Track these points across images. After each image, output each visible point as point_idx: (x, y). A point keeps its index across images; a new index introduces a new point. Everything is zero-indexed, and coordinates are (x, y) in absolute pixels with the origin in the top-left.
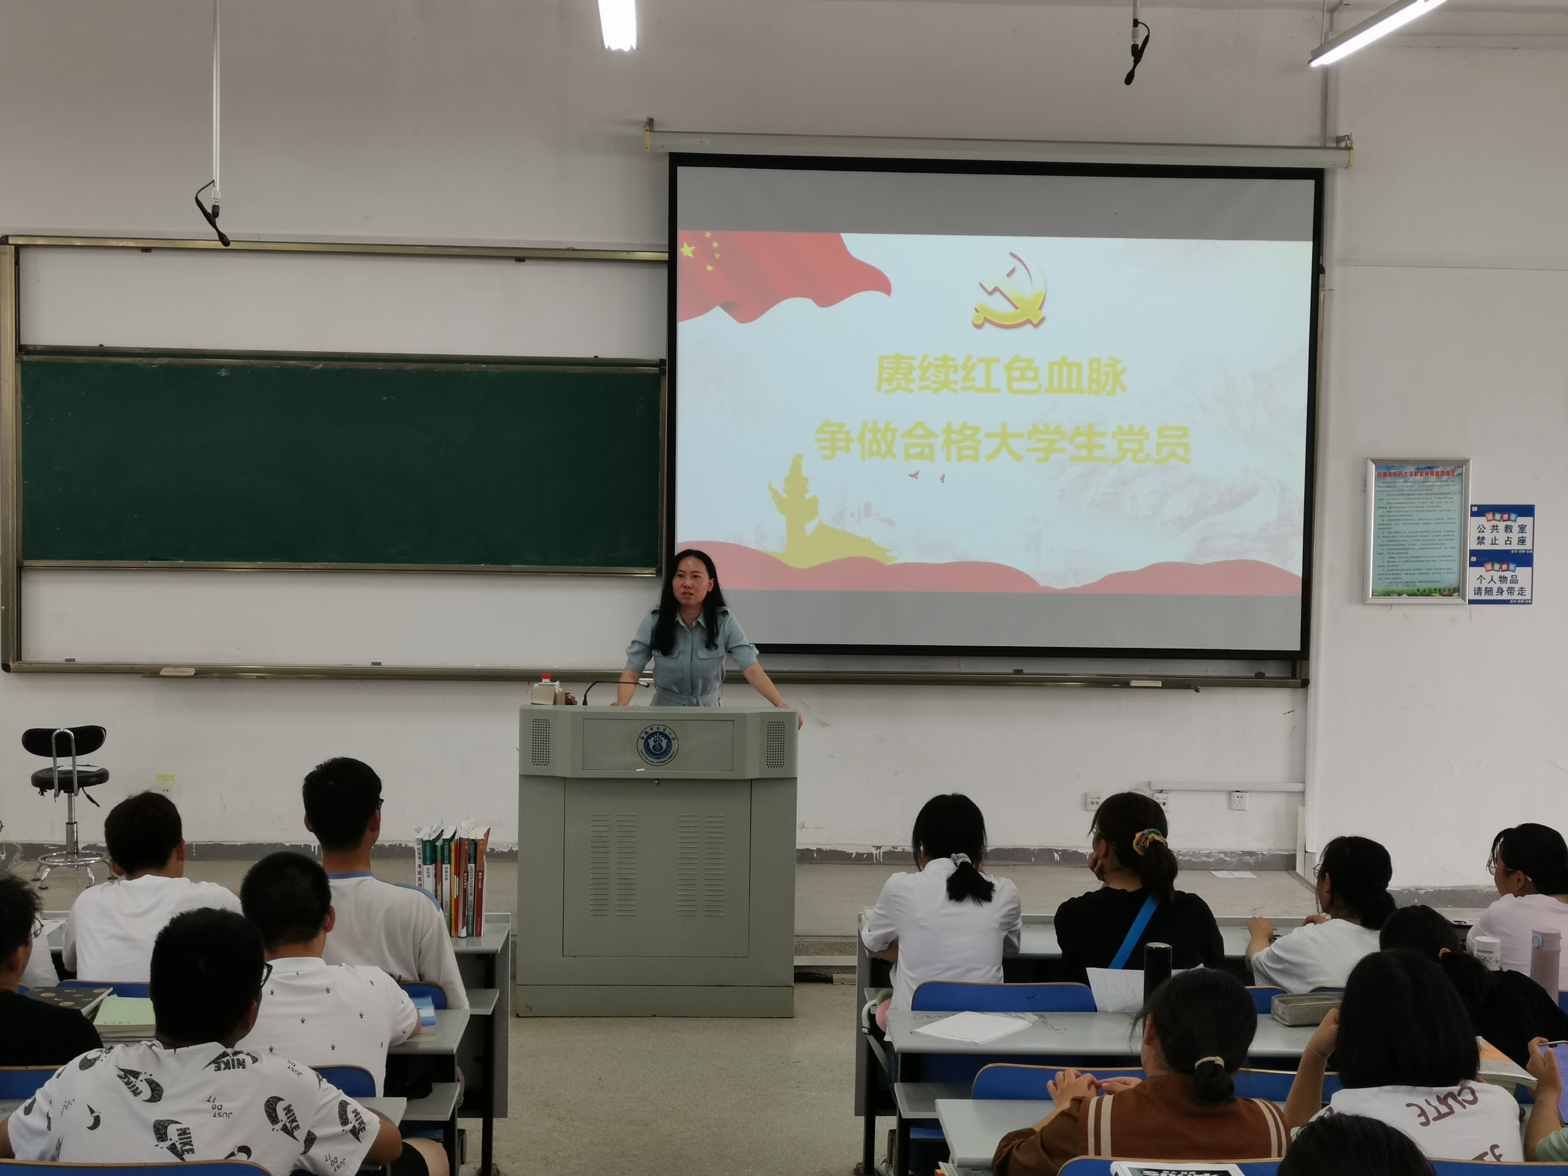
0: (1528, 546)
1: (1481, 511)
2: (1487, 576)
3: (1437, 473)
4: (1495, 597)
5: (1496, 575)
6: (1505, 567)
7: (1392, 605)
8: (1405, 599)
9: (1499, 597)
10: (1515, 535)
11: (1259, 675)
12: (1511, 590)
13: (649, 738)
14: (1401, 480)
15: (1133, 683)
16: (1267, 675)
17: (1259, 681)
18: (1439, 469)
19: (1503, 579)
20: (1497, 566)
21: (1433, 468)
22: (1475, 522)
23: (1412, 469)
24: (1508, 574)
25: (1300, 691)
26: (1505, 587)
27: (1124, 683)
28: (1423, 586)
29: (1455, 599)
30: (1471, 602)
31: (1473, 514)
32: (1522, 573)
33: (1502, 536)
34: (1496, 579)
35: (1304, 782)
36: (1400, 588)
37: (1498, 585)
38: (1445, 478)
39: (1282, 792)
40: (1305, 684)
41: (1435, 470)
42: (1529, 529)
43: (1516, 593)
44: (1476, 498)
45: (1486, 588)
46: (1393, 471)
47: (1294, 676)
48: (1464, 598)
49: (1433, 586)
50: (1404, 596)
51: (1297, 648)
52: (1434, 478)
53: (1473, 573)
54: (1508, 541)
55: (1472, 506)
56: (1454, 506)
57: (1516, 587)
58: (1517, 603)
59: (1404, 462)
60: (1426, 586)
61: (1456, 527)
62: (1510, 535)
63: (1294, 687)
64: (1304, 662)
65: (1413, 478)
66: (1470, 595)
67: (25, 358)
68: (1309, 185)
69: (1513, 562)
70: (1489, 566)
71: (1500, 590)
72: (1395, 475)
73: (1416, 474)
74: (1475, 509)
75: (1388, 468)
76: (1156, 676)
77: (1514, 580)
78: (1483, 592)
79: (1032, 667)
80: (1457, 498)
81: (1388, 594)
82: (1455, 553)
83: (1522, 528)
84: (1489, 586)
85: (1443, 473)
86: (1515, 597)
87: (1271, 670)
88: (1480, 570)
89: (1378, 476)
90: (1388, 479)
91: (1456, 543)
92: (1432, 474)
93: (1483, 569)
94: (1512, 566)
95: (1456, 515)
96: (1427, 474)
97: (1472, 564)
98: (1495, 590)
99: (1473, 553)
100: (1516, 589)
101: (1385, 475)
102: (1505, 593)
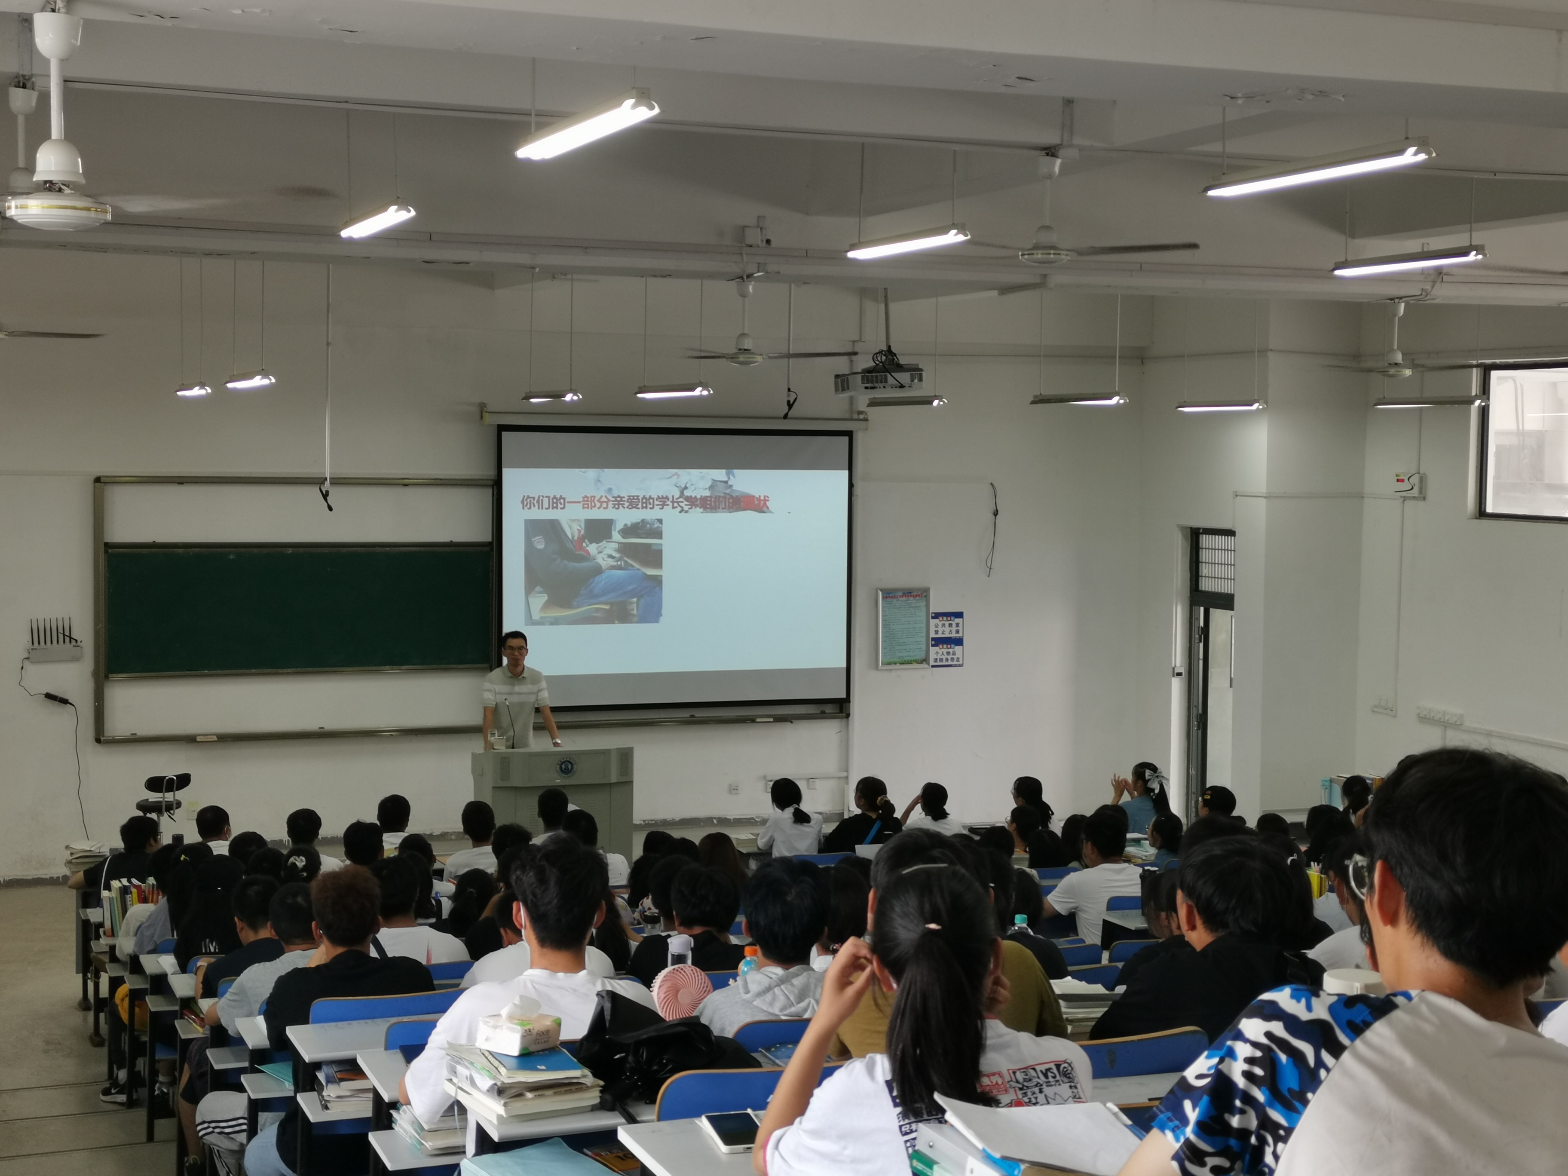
0: (960, 635)
1: (937, 616)
2: (940, 651)
3: (913, 596)
4: (944, 663)
5: (945, 651)
6: (949, 646)
7: (891, 670)
8: (898, 666)
9: (946, 663)
10: (954, 628)
11: (823, 712)
12: (952, 659)
13: (562, 764)
14: (895, 600)
15: (758, 720)
16: (826, 712)
17: (822, 716)
18: (915, 594)
19: (948, 653)
20: (945, 646)
21: (911, 593)
22: (933, 622)
23: (901, 594)
24: (951, 650)
25: (844, 720)
26: (949, 657)
27: (753, 720)
28: (906, 659)
29: (924, 665)
30: (933, 666)
31: (933, 618)
32: (958, 649)
33: (947, 629)
34: (945, 653)
35: (847, 771)
36: (896, 660)
37: (946, 656)
38: (917, 598)
39: (836, 778)
40: (848, 716)
41: (912, 594)
42: (961, 625)
43: (955, 660)
44: (934, 609)
45: (940, 659)
46: (890, 595)
47: (841, 711)
48: (929, 665)
49: (912, 659)
50: (898, 664)
51: (844, 696)
52: (912, 598)
53: (933, 650)
54: (951, 632)
55: (932, 613)
56: (922, 614)
57: (955, 657)
58: (956, 666)
59: (896, 590)
60: (909, 659)
61: (924, 625)
62: (951, 628)
63: (842, 718)
64: (848, 704)
65: (901, 599)
66: (932, 663)
67: (110, 551)
68: (846, 439)
69: (953, 644)
70: (941, 646)
71: (947, 660)
72: (892, 597)
73: (903, 597)
74: (933, 615)
75: (888, 594)
76: (769, 715)
77: (954, 654)
78: (938, 661)
79: (700, 713)
80: (924, 609)
81: (889, 664)
82: (924, 640)
83: (957, 625)
84: (941, 657)
85: (916, 595)
86: (955, 663)
87: (829, 709)
88: (937, 649)
89: (883, 598)
90: (888, 600)
91: (924, 634)
92: (911, 596)
93: (938, 648)
94: (953, 646)
95: (924, 619)
96: (908, 596)
97: (933, 646)
98: (944, 660)
99: (933, 639)
100: (955, 658)
101: (886, 597)
102: (949, 661)
